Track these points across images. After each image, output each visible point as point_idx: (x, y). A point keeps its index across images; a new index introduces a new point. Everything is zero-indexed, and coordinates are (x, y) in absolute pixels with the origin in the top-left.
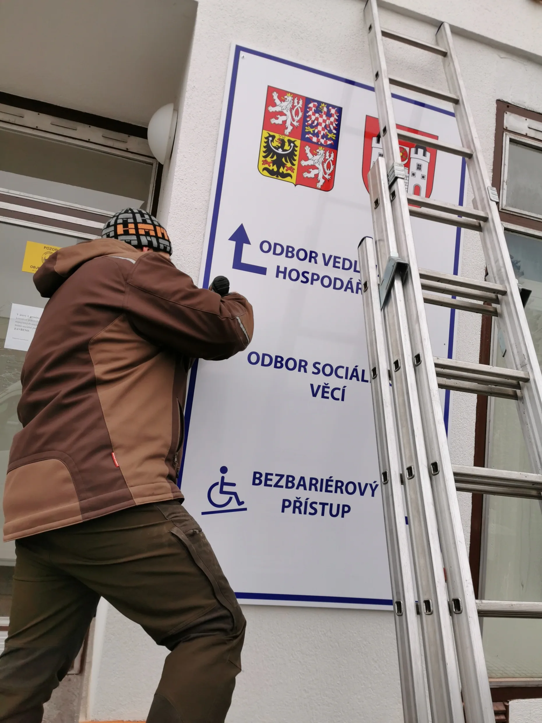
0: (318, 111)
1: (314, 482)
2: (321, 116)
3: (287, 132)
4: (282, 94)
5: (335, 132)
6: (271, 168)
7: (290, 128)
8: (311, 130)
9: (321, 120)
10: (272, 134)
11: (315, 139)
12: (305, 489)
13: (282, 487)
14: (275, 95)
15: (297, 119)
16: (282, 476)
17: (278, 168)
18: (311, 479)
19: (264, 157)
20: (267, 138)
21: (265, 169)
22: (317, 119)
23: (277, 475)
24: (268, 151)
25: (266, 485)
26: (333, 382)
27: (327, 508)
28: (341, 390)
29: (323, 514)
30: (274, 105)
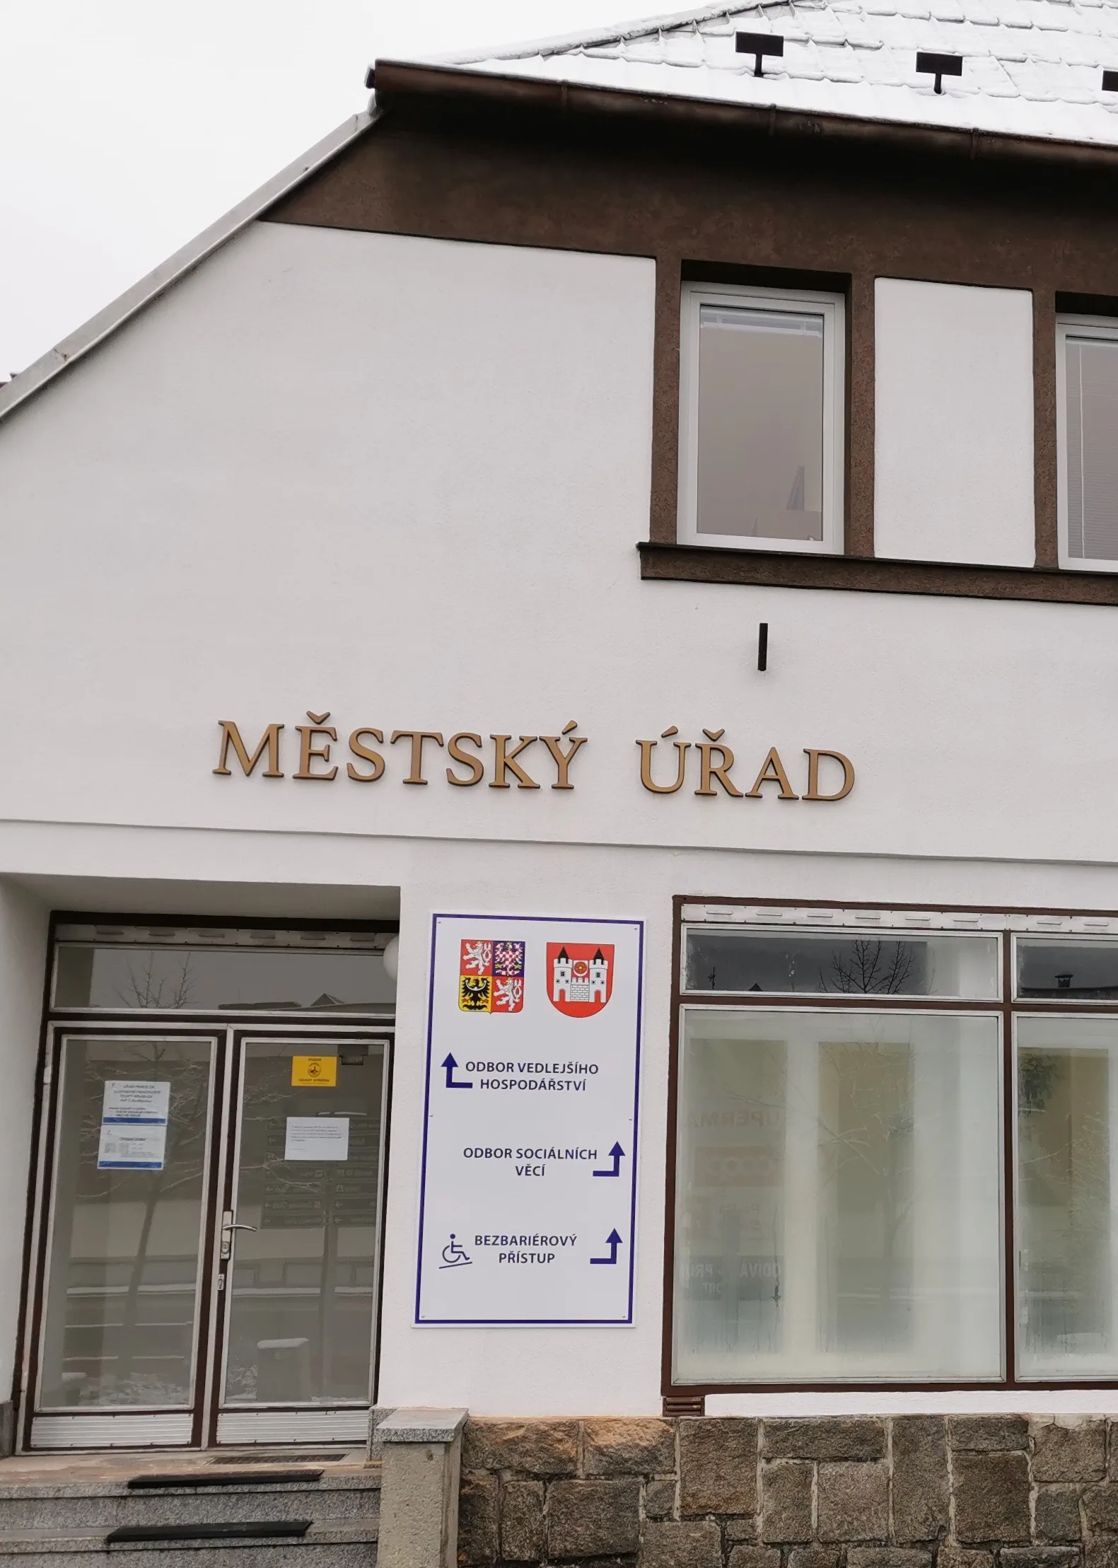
0: (505, 949)
1: (523, 1239)
2: (508, 953)
3: (480, 972)
4: (473, 943)
5: (520, 963)
6: (469, 1004)
7: (482, 969)
8: (500, 966)
9: (507, 956)
10: (468, 977)
11: (504, 973)
12: (517, 1244)
13: (498, 1244)
14: (468, 946)
15: (487, 960)
16: (498, 1237)
17: (475, 1002)
18: (521, 1237)
19: (464, 996)
20: (464, 981)
21: (465, 1006)
22: (504, 956)
23: (494, 1236)
24: (466, 990)
25: (485, 1244)
26: (534, 1162)
27: (535, 1257)
28: (541, 1168)
30: (468, 953)
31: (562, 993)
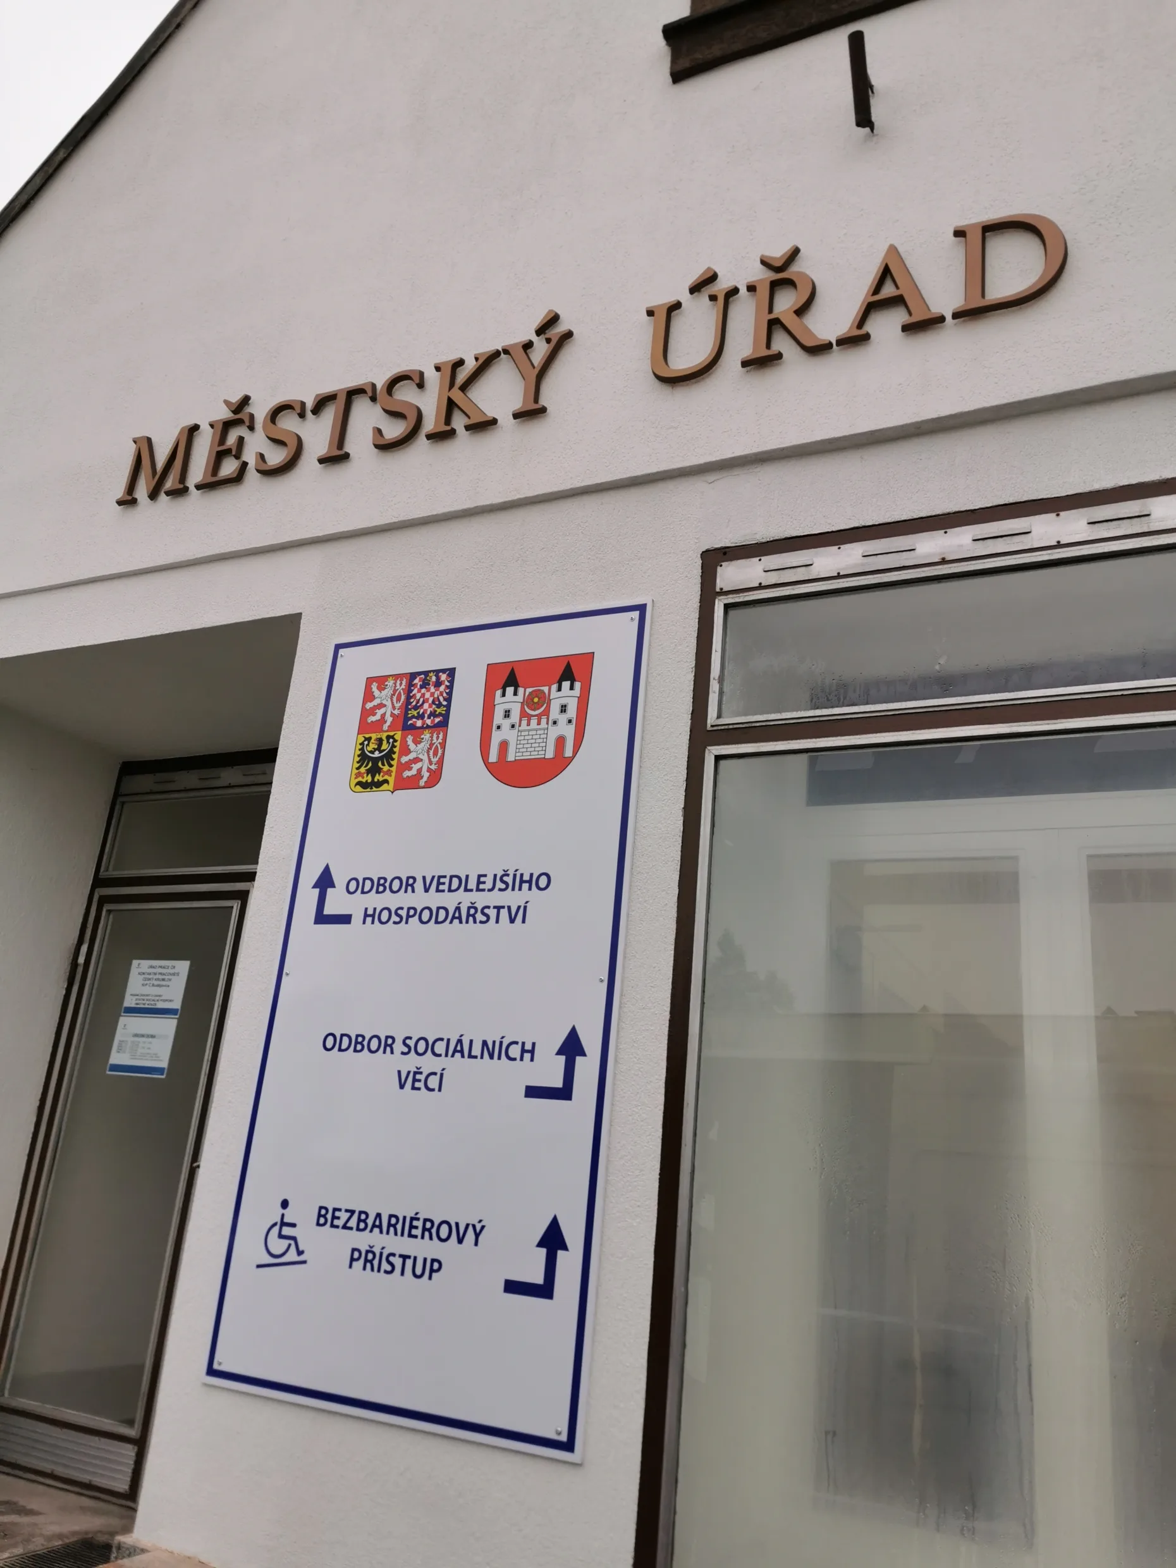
0: (425, 684)
1: (393, 1221)
2: (428, 690)
3: (385, 727)
4: (383, 681)
6: (364, 780)
7: (389, 719)
8: (415, 713)
9: (427, 695)
10: (367, 736)
11: (419, 723)
12: (381, 1232)
13: (351, 1228)
15: (398, 705)
16: (352, 1212)
17: (373, 777)
18: (391, 1216)
19: (358, 769)
20: (362, 744)
21: (357, 784)
22: (423, 695)
23: (347, 1211)
24: (363, 758)
25: (332, 1226)
26: (428, 1063)
27: (409, 1263)
28: (439, 1075)
29: (402, 1273)
30: (373, 698)
31: (504, 746)
